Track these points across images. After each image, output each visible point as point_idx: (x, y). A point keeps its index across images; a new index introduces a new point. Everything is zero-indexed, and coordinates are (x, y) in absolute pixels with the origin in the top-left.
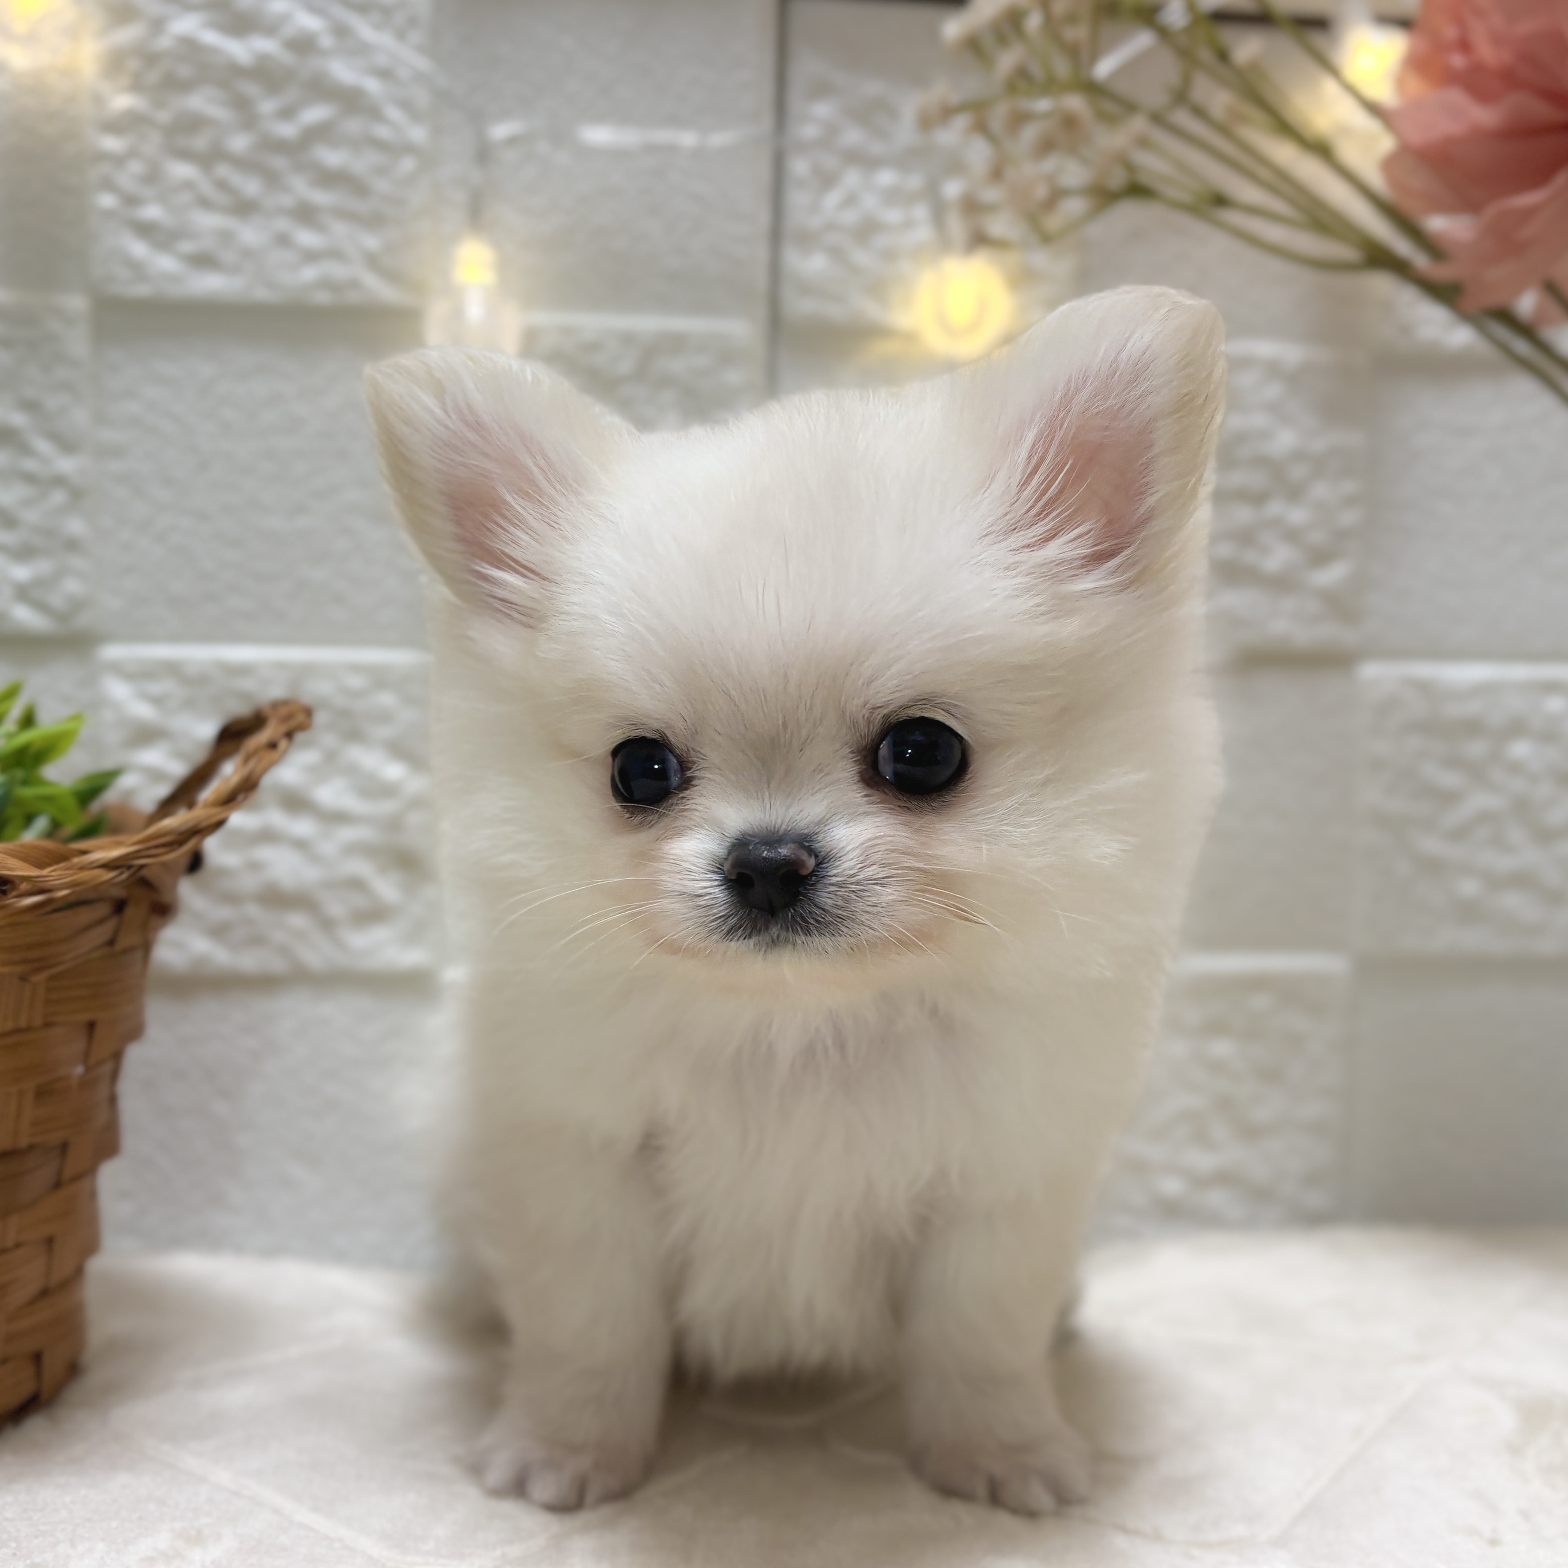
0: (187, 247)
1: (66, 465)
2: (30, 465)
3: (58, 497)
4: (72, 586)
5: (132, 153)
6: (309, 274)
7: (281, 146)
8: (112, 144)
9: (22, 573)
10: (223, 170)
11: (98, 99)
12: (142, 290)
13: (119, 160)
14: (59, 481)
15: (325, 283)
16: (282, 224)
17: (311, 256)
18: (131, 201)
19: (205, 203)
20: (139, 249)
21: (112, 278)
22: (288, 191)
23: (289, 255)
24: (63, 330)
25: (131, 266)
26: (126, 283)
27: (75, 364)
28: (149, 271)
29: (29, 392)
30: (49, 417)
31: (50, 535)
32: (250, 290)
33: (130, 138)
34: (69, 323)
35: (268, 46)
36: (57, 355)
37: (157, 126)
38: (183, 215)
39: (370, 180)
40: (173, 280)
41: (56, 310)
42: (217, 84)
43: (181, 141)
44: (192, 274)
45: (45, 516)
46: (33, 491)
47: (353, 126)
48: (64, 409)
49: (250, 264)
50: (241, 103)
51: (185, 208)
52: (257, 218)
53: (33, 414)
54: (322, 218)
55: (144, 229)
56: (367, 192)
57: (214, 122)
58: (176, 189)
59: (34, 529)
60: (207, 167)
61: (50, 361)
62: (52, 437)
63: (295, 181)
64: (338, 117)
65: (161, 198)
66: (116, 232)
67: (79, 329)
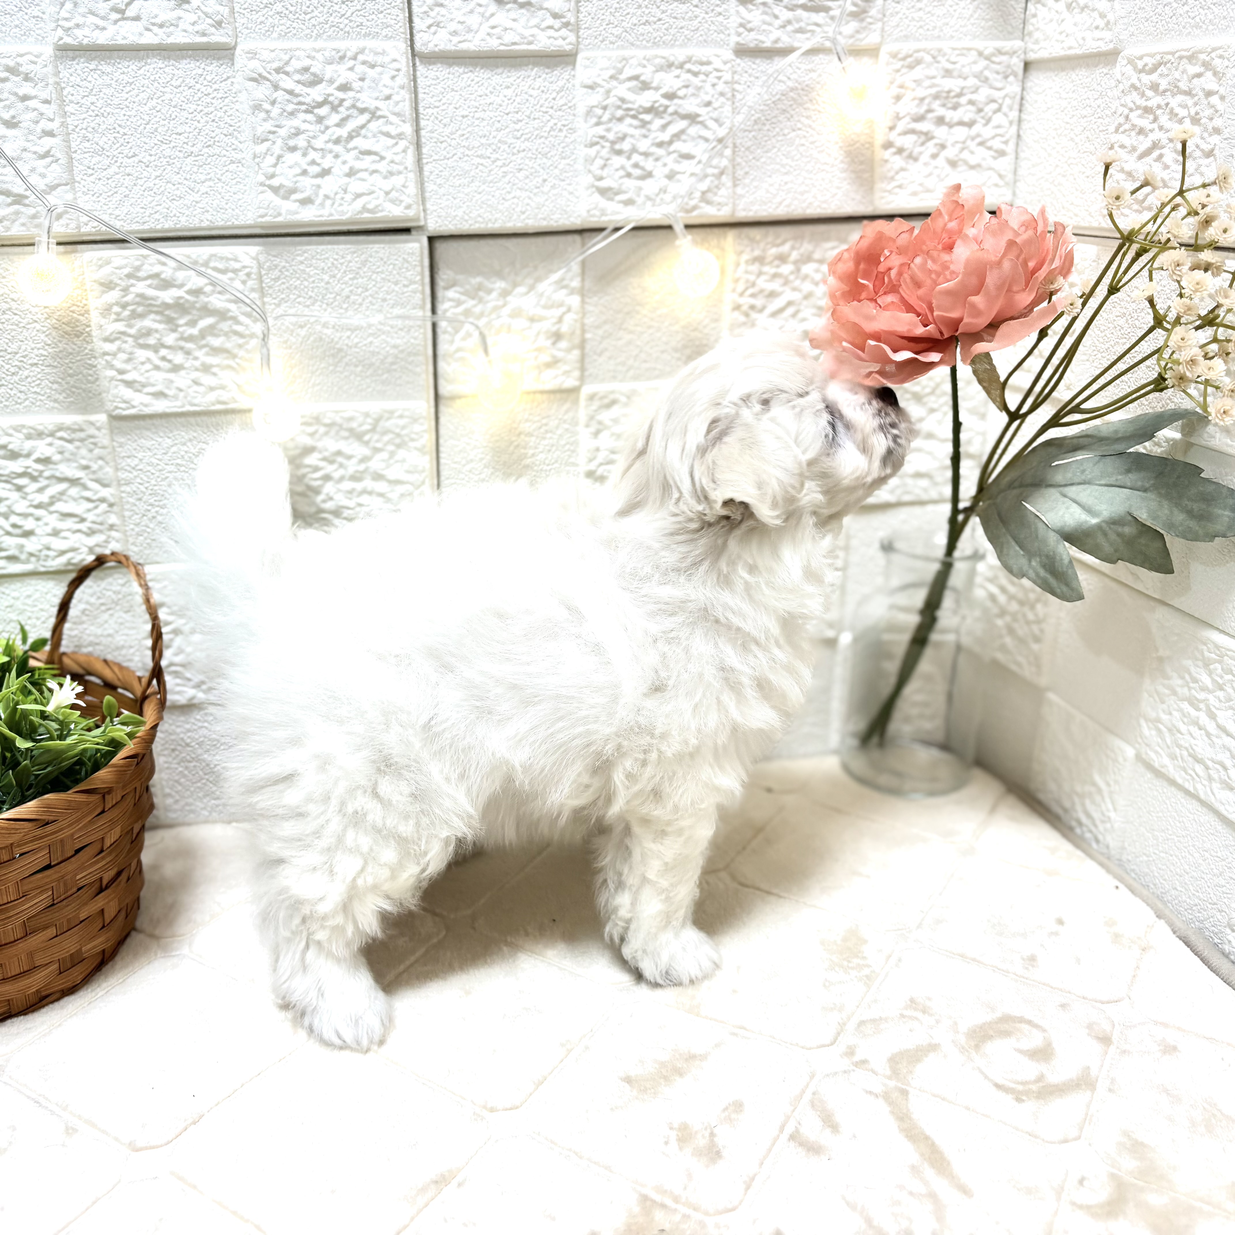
0: (150, 389)
1: (105, 492)
2: (88, 494)
3: (104, 507)
5: (119, 350)
6: (211, 397)
7: (191, 339)
8: (109, 347)
10: (163, 352)
12: (131, 411)
13: (113, 355)
14: (103, 500)
15: (218, 401)
16: (195, 375)
17: (212, 389)
18: (121, 372)
19: (157, 368)
20: (127, 393)
21: (117, 408)
22: (196, 358)
23: (201, 389)
24: (96, 432)
25: (125, 402)
26: (124, 409)
27: (104, 447)
28: (134, 403)
29: (84, 462)
30: (94, 472)
31: (101, 524)
32: (183, 406)
33: (118, 343)
34: (99, 429)
35: (181, 293)
36: (95, 444)
37: (129, 336)
38: (147, 375)
39: (235, 351)
40: (146, 406)
41: (92, 423)
42: (157, 313)
43: (141, 341)
44: (154, 402)
45: (98, 515)
46: (91, 505)
47: (225, 326)
48: (101, 468)
49: (182, 394)
50: (170, 320)
51: (147, 371)
52: (183, 373)
53: (86, 471)
54: (214, 370)
55: (129, 384)
56: (234, 356)
57: (157, 331)
58: (143, 363)
59: (94, 522)
60: (156, 351)
61: (92, 446)
62: (97, 481)
63: (199, 354)
64: (217, 323)
65: (135, 368)
66: (116, 387)
67: (104, 431)
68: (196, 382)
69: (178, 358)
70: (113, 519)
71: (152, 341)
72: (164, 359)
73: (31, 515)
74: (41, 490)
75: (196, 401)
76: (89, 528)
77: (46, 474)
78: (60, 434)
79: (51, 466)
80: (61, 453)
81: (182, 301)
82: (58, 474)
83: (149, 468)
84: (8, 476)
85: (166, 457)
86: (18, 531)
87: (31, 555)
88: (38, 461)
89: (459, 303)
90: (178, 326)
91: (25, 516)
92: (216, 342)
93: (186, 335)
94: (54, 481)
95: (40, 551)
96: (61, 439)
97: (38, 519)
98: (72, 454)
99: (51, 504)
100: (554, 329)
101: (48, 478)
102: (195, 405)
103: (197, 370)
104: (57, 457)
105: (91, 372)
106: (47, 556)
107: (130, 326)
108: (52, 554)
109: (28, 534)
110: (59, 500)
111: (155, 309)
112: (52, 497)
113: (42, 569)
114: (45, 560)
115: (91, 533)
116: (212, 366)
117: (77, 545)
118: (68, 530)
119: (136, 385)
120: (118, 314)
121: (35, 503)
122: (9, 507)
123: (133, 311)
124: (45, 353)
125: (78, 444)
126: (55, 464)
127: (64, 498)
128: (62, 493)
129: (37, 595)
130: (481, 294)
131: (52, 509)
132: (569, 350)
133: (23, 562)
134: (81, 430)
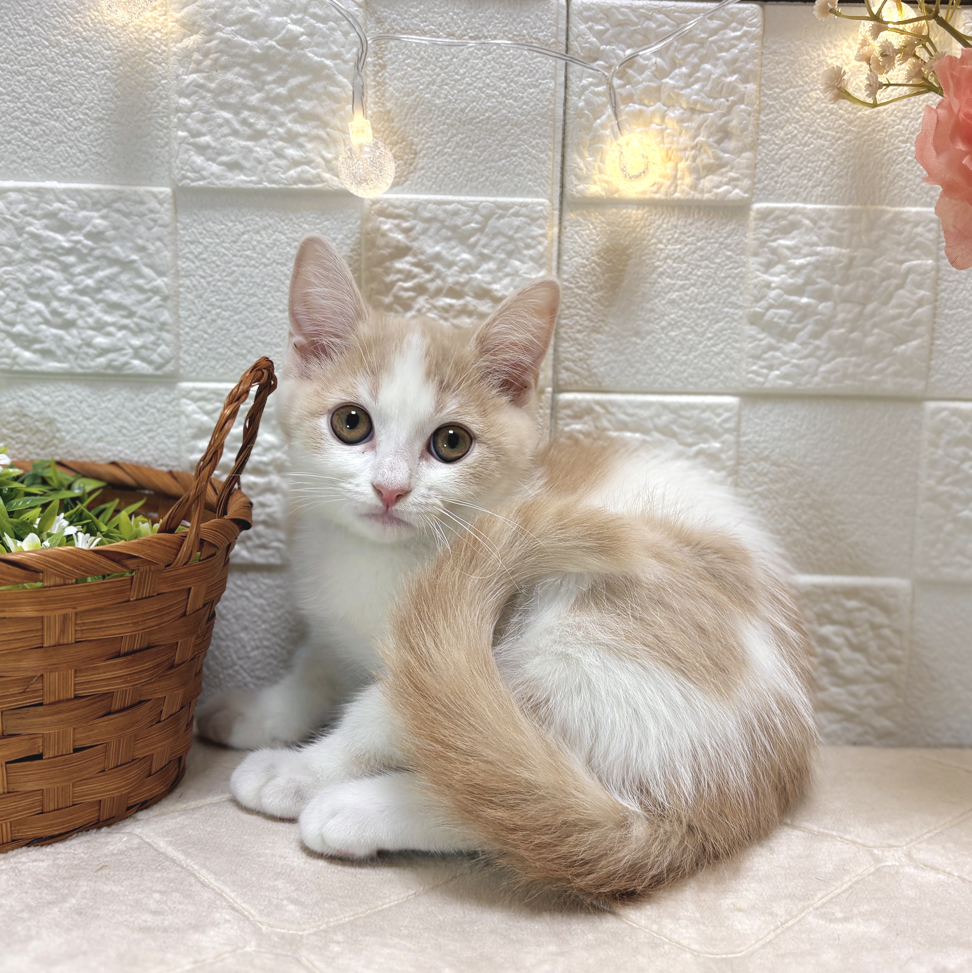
0: (225, 159)
1: (160, 282)
2: (140, 282)
3: (156, 300)
4: (164, 350)
5: (196, 107)
7: (278, 100)
9: (136, 342)
10: (245, 114)
12: (201, 184)
13: (188, 111)
14: (156, 291)
15: (301, 179)
16: (278, 145)
17: (296, 163)
18: (195, 134)
20: (199, 160)
21: (184, 177)
22: (282, 125)
23: (283, 162)
24: (158, 206)
25: (194, 171)
26: (193, 181)
27: (164, 226)
28: (204, 173)
29: (140, 242)
30: (150, 255)
31: (151, 321)
32: (260, 182)
33: (194, 97)
34: (161, 203)
35: (271, 42)
36: (155, 221)
37: (209, 90)
38: (223, 139)
39: (328, 118)
40: (218, 178)
41: (155, 195)
42: (242, 65)
43: (221, 99)
44: (230, 175)
45: (149, 310)
46: (141, 297)
47: (318, 86)
48: (158, 251)
49: (260, 167)
50: (256, 76)
51: (225, 136)
52: (264, 141)
53: (142, 254)
54: (301, 140)
55: (202, 149)
56: (325, 125)
57: (240, 87)
58: (220, 126)
59: (142, 318)
60: (237, 114)
61: (151, 223)
62: (151, 266)
63: (286, 119)
64: (310, 82)
66: (187, 151)
67: (166, 206)
68: (279, 154)
69: (261, 124)
70: (166, 316)
71: (233, 99)
72: (244, 122)
73: (75, 302)
74: (89, 273)
75: (276, 177)
76: (137, 325)
77: (97, 253)
78: (117, 205)
79: (103, 244)
80: (116, 228)
81: (271, 52)
82: (109, 254)
83: (214, 258)
84: (54, 250)
85: (236, 247)
86: (58, 321)
87: (69, 351)
88: (89, 236)
90: (265, 83)
91: (68, 301)
92: (306, 106)
93: (272, 95)
94: (105, 263)
95: (79, 347)
96: (118, 211)
97: (82, 307)
98: (130, 232)
99: (99, 290)
101: (98, 258)
102: (274, 182)
103: (281, 139)
104: (110, 233)
105: (161, 134)
106: (87, 354)
107: (210, 79)
108: (91, 351)
109: (69, 325)
110: (108, 287)
111: (241, 60)
112: (100, 281)
113: (80, 370)
114: (83, 360)
115: (139, 331)
116: (299, 135)
117: (120, 344)
118: (113, 324)
119: (210, 151)
120: (199, 63)
121: (80, 287)
122: (51, 289)
123: (216, 60)
124: (113, 106)
125: (136, 218)
126: (108, 241)
127: (114, 284)
128: (112, 278)
129: (71, 403)
131: (100, 296)
132: (739, 152)
133: (60, 361)
134: (142, 203)
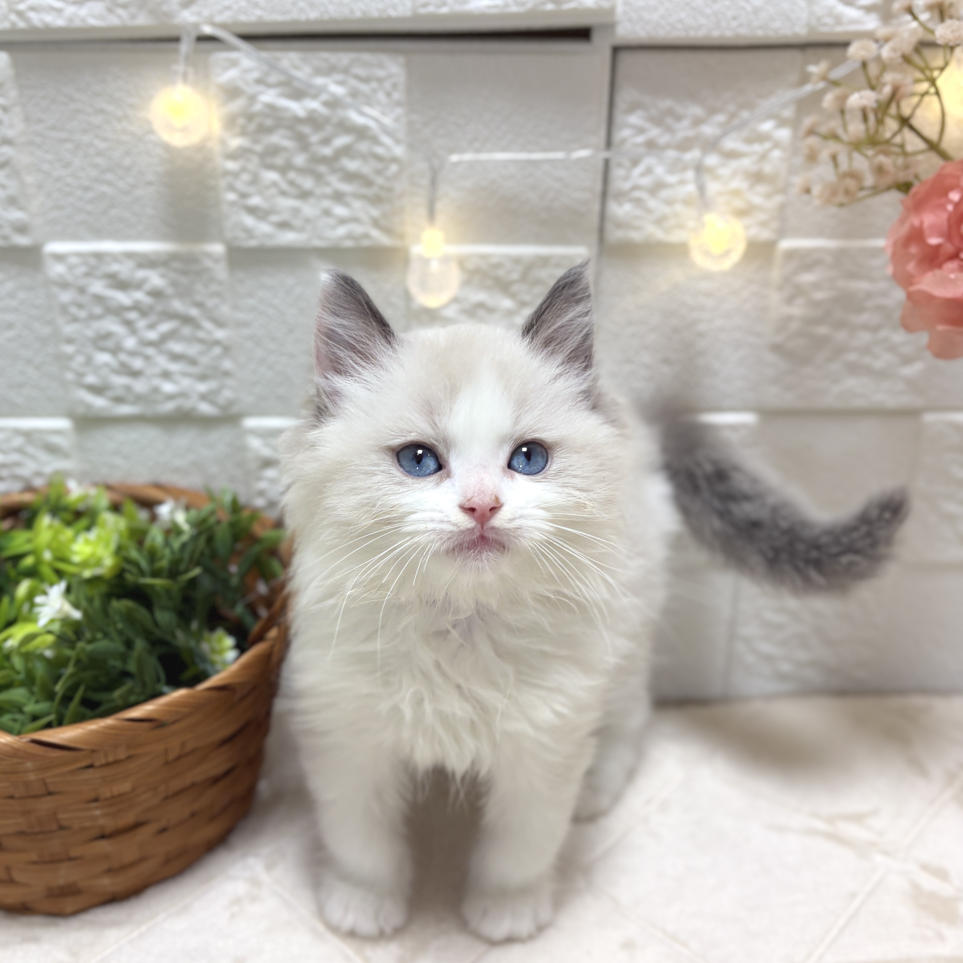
0: (275, 218)
1: (220, 334)
2: (201, 334)
3: (217, 351)
4: (227, 394)
5: (243, 170)
6: (342, 231)
7: (324, 160)
8: (232, 165)
9: (202, 387)
10: (292, 175)
11: (223, 142)
12: (253, 243)
13: (236, 175)
14: (217, 343)
15: (350, 236)
16: (326, 203)
17: (342, 221)
18: (244, 196)
19: (283, 193)
20: (249, 221)
21: (237, 238)
22: (328, 184)
23: (331, 221)
24: (213, 266)
25: (246, 231)
26: (244, 240)
28: (256, 233)
29: (199, 298)
30: (209, 310)
31: (215, 369)
32: (311, 241)
33: (242, 161)
34: (216, 261)
35: (314, 105)
37: (255, 153)
38: (272, 201)
39: (373, 178)
40: (269, 237)
41: (208, 254)
42: (286, 128)
43: (269, 160)
44: (279, 233)
45: (211, 359)
46: (203, 348)
47: (363, 147)
48: (217, 306)
49: (309, 226)
50: (301, 137)
51: (273, 196)
55: (252, 211)
57: (285, 149)
58: (268, 187)
59: (206, 366)
60: (284, 175)
63: (332, 179)
64: (354, 143)
65: (260, 193)
66: (237, 213)
67: (221, 264)
68: (327, 213)
69: (308, 183)
72: (292, 183)
73: (140, 353)
74: (152, 326)
76: (201, 373)
78: (173, 264)
79: (163, 301)
80: (174, 286)
81: (316, 115)
82: (169, 310)
87: (139, 396)
88: (150, 293)
89: (641, 131)
90: (309, 144)
91: (133, 354)
92: (351, 165)
93: (318, 156)
94: (165, 317)
95: (148, 393)
96: (175, 270)
97: (147, 358)
98: (187, 288)
99: (162, 342)
100: (754, 168)
101: (159, 314)
102: (323, 240)
103: (328, 197)
104: (169, 291)
106: (155, 400)
107: (256, 142)
108: (159, 397)
117: (187, 390)
118: (179, 373)
119: (260, 212)
120: (243, 127)
121: (146, 340)
122: (117, 342)
123: (260, 124)
125: (193, 276)
126: (168, 298)
127: (177, 337)
128: (174, 332)
130: (669, 121)
131: (163, 348)
132: (768, 196)
133: (131, 405)
134: (196, 262)
